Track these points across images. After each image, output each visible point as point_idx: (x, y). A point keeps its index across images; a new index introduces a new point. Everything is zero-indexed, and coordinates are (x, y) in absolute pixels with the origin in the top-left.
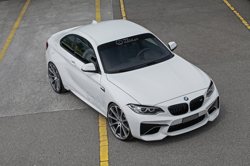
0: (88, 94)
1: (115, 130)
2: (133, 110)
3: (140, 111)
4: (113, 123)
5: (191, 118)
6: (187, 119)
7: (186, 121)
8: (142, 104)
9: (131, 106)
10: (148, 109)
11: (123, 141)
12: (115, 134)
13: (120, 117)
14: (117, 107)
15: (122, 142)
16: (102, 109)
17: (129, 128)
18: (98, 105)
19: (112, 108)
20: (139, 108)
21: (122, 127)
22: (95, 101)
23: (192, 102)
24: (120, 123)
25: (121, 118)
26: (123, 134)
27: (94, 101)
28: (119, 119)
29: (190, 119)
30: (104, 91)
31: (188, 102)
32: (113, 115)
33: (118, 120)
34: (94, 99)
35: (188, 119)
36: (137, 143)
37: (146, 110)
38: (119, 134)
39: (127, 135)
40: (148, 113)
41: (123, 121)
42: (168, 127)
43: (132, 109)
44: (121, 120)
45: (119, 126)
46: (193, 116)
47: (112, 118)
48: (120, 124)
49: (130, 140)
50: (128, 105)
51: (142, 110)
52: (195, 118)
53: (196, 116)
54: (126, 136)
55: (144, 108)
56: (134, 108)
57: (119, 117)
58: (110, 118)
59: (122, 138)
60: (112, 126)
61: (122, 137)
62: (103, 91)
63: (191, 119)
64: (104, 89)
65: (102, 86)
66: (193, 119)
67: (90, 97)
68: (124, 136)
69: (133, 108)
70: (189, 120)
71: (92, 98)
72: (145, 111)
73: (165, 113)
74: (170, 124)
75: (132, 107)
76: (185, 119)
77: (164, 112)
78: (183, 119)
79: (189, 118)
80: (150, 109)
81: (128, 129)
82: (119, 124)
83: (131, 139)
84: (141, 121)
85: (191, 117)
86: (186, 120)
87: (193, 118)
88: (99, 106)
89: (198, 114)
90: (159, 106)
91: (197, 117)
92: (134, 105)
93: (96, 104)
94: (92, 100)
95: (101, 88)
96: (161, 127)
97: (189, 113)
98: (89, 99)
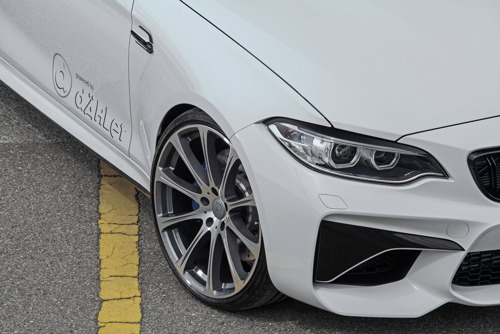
0: (57, 68)
1: (183, 251)
2: (289, 150)
3: (327, 160)
4: (176, 213)
8: (340, 123)
9: (281, 130)
10: (366, 152)
11: (216, 312)
12: (180, 267)
13: (218, 184)
14: (210, 134)
15: (215, 314)
16: (125, 144)
17: (256, 242)
18: (107, 125)
19: (183, 136)
20: (321, 144)
21: (219, 237)
22: (93, 104)
24: (211, 215)
25: (221, 191)
26: (223, 275)
27: (86, 100)
28: (211, 197)
30: (148, 47)
32: (182, 174)
33: (205, 201)
34: (88, 90)
36: (291, 324)
37: (355, 160)
38: (200, 273)
39: (243, 278)
40: (363, 170)
41: (229, 204)
42: (458, 257)
43: (286, 145)
44: (221, 201)
45: (209, 229)
47: (174, 190)
48: (215, 219)
49: (256, 305)
50: (267, 122)
51: (334, 157)
54: (239, 284)
55: (343, 147)
56: (293, 143)
57: (212, 184)
58: (164, 186)
59: (215, 292)
60: (169, 229)
61: (216, 287)
62: (141, 51)
64: (147, 40)
65: (137, 21)
67: (64, 83)
68: (229, 286)
69: (291, 138)
71: (78, 86)
72: (349, 161)
73: (450, 181)
74: (468, 243)
75: (286, 133)
77: (446, 175)
80: (378, 153)
81: (254, 249)
82: (210, 221)
83: (262, 301)
84: (321, 212)
88: (114, 126)
90: (426, 142)
92: (295, 128)
93: (98, 119)
94: (79, 99)
95: (132, 32)
96: (421, 251)
98: (61, 92)
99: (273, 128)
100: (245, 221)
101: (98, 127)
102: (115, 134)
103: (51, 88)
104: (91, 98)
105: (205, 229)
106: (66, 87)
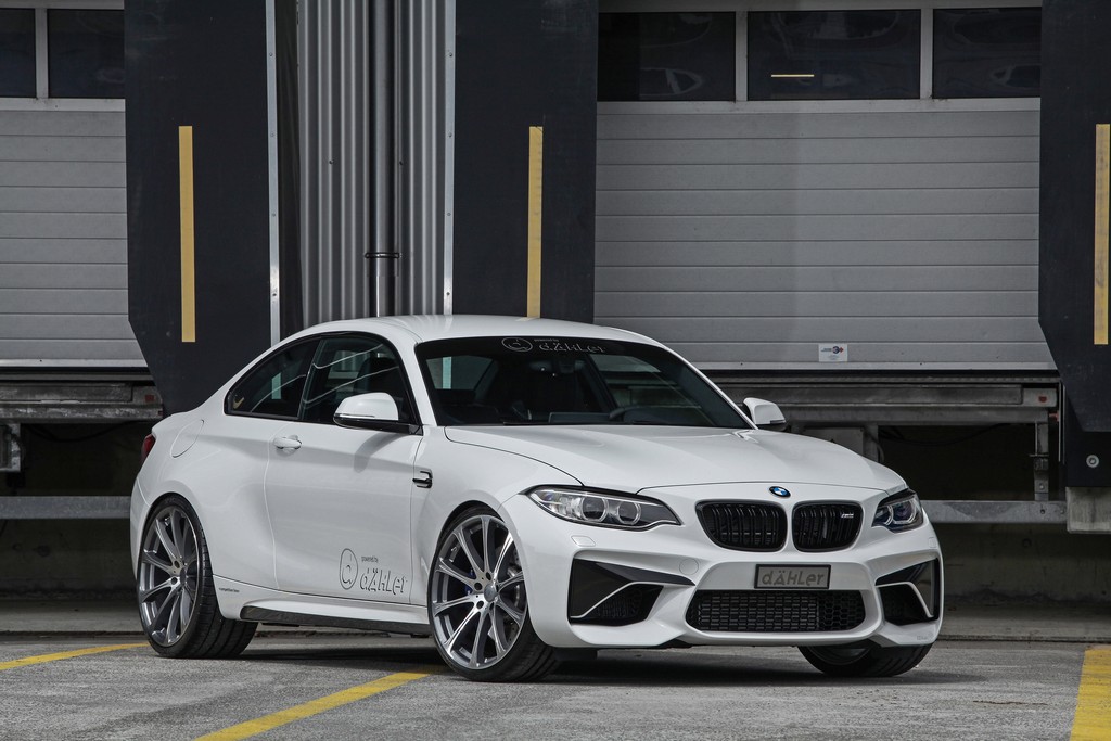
0: (344, 565)
1: (452, 634)
2: (547, 509)
3: (578, 511)
4: (450, 598)
5: (793, 576)
6: (776, 574)
7: (770, 582)
9: (540, 495)
12: (447, 647)
13: (492, 569)
16: (405, 593)
18: (390, 587)
21: (488, 616)
22: (377, 579)
23: (801, 509)
24: (482, 598)
25: (494, 574)
27: (371, 577)
28: (484, 583)
29: (790, 578)
30: (428, 483)
31: (788, 505)
32: (461, 562)
33: (478, 586)
34: (373, 566)
35: (781, 577)
38: (467, 654)
39: (508, 646)
42: (689, 593)
43: (544, 506)
45: (479, 611)
46: (807, 573)
48: (485, 601)
50: (528, 492)
51: (586, 513)
52: (814, 584)
53: (820, 576)
55: (593, 500)
57: (487, 569)
58: (442, 575)
59: (477, 665)
60: (442, 615)
61: (479, 661)
62: (422, 492)
63: (794, 579)
64: (427, 478)
65: (419, 469)
66: (805, 585)
67: (350, 574)
68: (491, 660)
69: (548, 500)
70: (786, 585)
71: (363, 568)
73: (682, 527)
75: (544, 497)
76: (769, 570)
77: (679, 523)
78: (759, 566)
79: (788, 570)
84: (573, 551)
85: (795, 571)
86: (770, 576)
87: (804, 579)
88: (397, 583)
89: (828, 567)
91: (823, 584)
92: (552, 491)
93: (381, 587)
94: (364, 580)
95: (414, 480)
96: (662, 587)
97: (788, 555)
98: (347, 585)
99: (534, 496)
100: (513, 600)
101: (381, 594)
102: (397, 591)
103: (336, 588)
104: (375, 571)
105: (475, 610)
106: (352, 579)
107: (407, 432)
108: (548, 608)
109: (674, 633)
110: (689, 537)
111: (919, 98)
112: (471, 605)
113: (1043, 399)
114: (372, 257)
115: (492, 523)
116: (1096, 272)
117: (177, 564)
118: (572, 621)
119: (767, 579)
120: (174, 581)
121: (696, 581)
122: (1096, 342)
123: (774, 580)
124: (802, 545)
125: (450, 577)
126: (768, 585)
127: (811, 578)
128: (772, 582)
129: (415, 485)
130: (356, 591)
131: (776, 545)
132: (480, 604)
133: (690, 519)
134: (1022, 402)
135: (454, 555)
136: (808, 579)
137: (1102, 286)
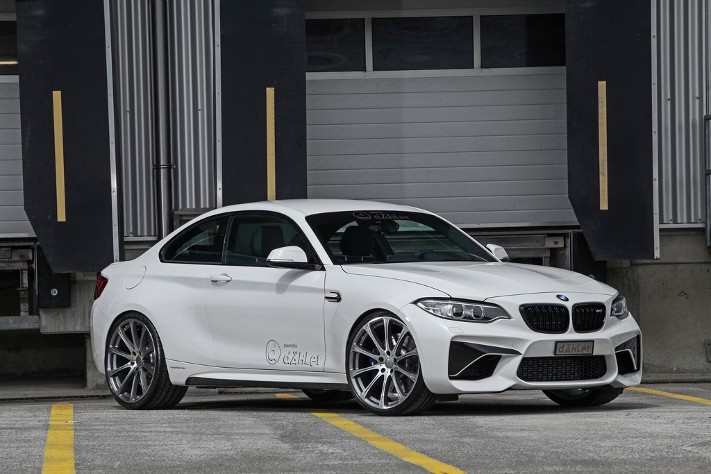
0: (270, 350)
3: (450, 315)
4: (362, 368)
5: (575, 347)
6: (566, 346)
7: (562, 351)
9: (424, 304)
12: (363, 397)
16: (321, 366)
18: (307, 362)
21: (390, 377)
22: (297, 356)
23: (576, 307)
27: (292, 356)
28: (385, 357)
29: (573, 349)
30: (338, 299)
31: (569, 305)
33: (381, 359)
34: (293, 350)
35: (568, 348)
40: (468, 318)
42: (518, 359)
43: (428, 310)
44: (392, 358)
45: (383, 374)
46: (582, 345)
48: (387, 368)
50: (415, 302)
51: (454, 313)
52: (585, 352)
53: (589, 347)
55: (457, 306)
57: (387, 349)
59: (385, 407)
61: (385, 404)
63: (575, 349)
66: (581, 353)
67: (275, 355)
70: (571, 353)
71: (285, 351)
73: (512, 320)
75: (427, 305)
76: (562, 344)
77: (510, 318)
78: (557, 342)
79: (572, 344)
84: (450, 336)
85: (576, 345)
86: (563, 348)
87: (580, 349)
88: (313, 360)
89: (592, 341)
90: (501, 302)
91: (590, 352)
92: (433, 301)
93: (300, 362)
94: (286, 358)
95: (326, 298)
96: (501, 356)
97: (571, 335)
98: (273, 362)
99: (420, 304)
101: (300, 366)
102: (314, 365)
103: (265, 364)
104: (295, 353)
105: (380, 374)
106: (277, 358)
107: (313, 269)
108: (435, 371)
109: (510, 383)
110: (515, 326)
111: (473, 68)
112: (377, 370)
113: (556, 243)
114: (157, 167)
115: (391, 322)
116: (600, 167)
117: (134, 354)
118: (451, 378)
119: (561, 350)
120: (133, 364)
121: (522, 352)
122: (601, 208)
123: (564, 351)
124: (578, 329)
125: (360, 354)
126: (562, 353)
127: (584, 348)
128: (562, 352)
129: (327, 301)
130: (280, 364)
131: (563, 329)
132: (383, 370)
133: (517, 316)
134: (544, 245)
135: (362, 342)
136: (583, 349)
137: (604, 175)
